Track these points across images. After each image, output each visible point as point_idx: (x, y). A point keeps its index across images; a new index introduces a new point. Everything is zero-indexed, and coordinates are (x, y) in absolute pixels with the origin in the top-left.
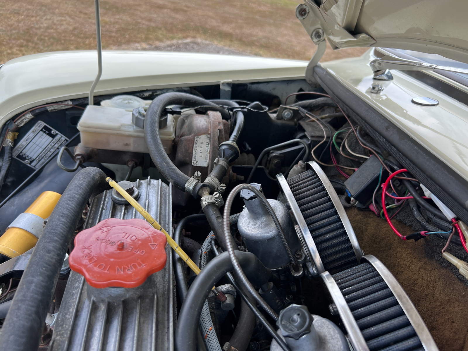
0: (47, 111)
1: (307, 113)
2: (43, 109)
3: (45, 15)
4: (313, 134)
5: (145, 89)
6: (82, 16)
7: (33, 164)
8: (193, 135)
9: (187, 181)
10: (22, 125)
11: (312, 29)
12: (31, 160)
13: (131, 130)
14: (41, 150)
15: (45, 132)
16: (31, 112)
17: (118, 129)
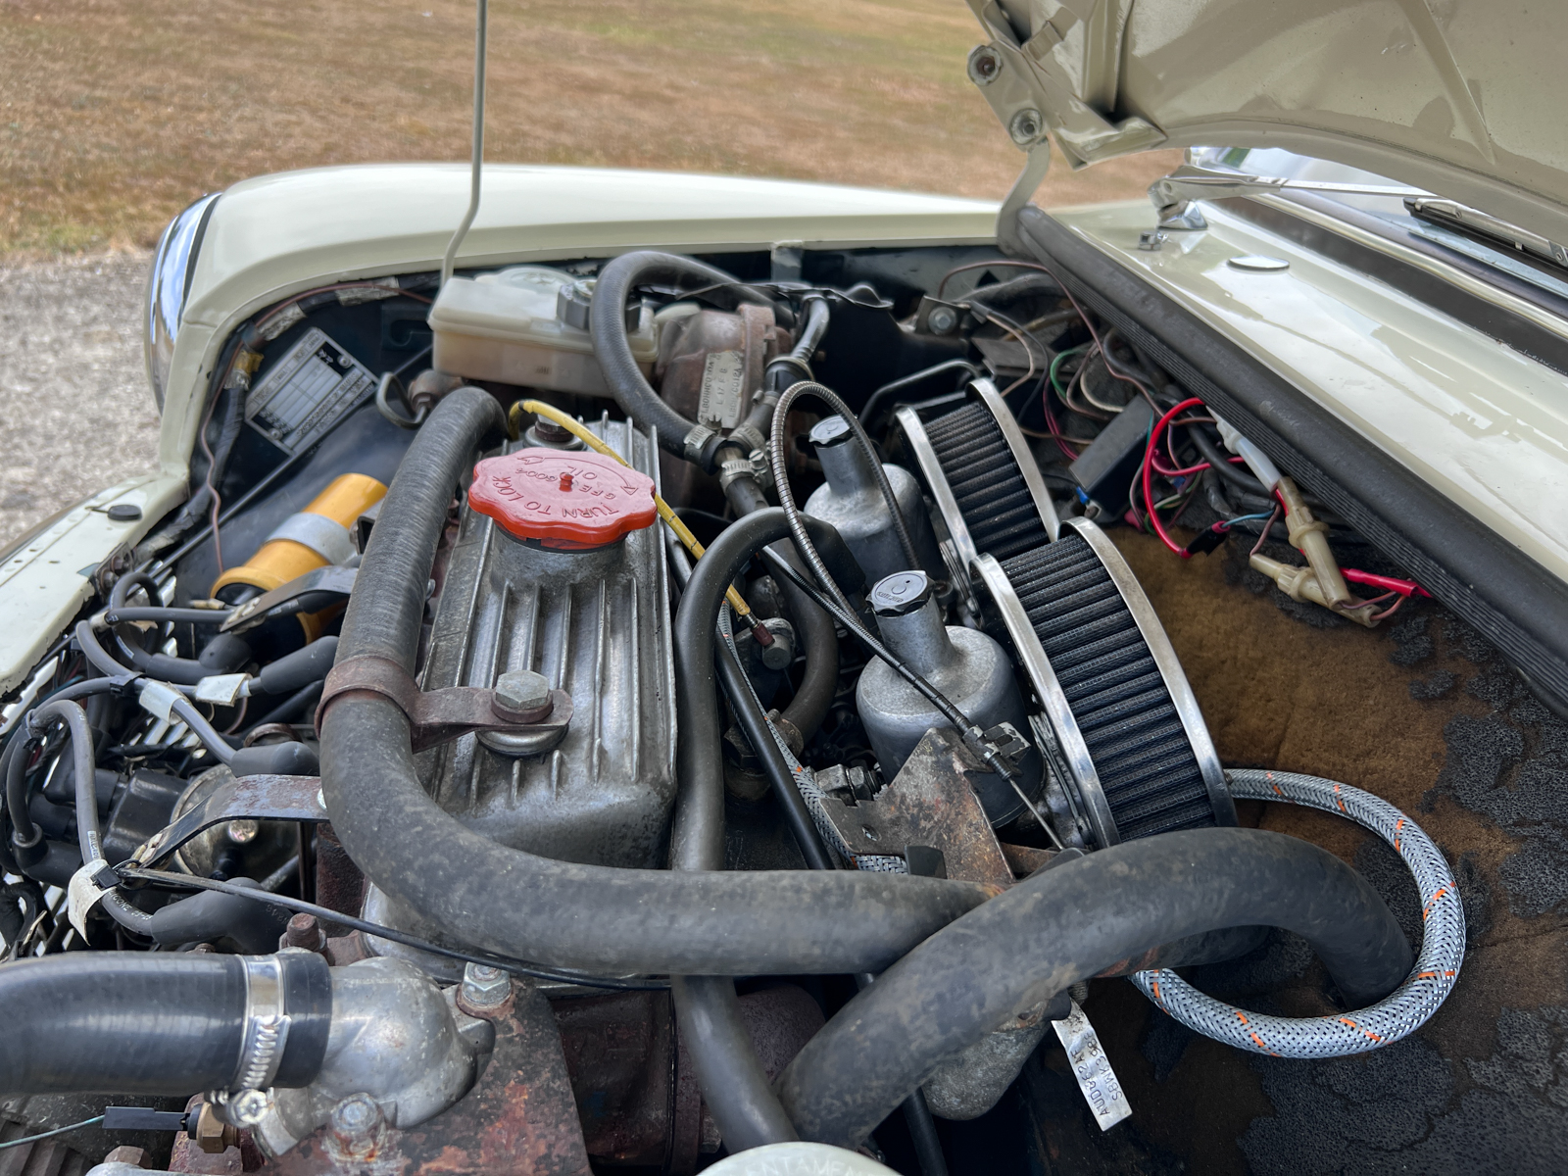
0: (337, 302)
1: (990, 314)
2: (327, 298)
3: (237, 106)
4: (1003, 362)
5: (580, 255)
6: (351, 110)
7: (290, 441)
8: (702, 351)
9: (687, 431)
10: (275, 335)
11: (1013, 108)
12: (284, 430)
13: (555, 332)
14: (311, 405)
15: (324, 359)
16: (299, 302)
17: (525, 328)
